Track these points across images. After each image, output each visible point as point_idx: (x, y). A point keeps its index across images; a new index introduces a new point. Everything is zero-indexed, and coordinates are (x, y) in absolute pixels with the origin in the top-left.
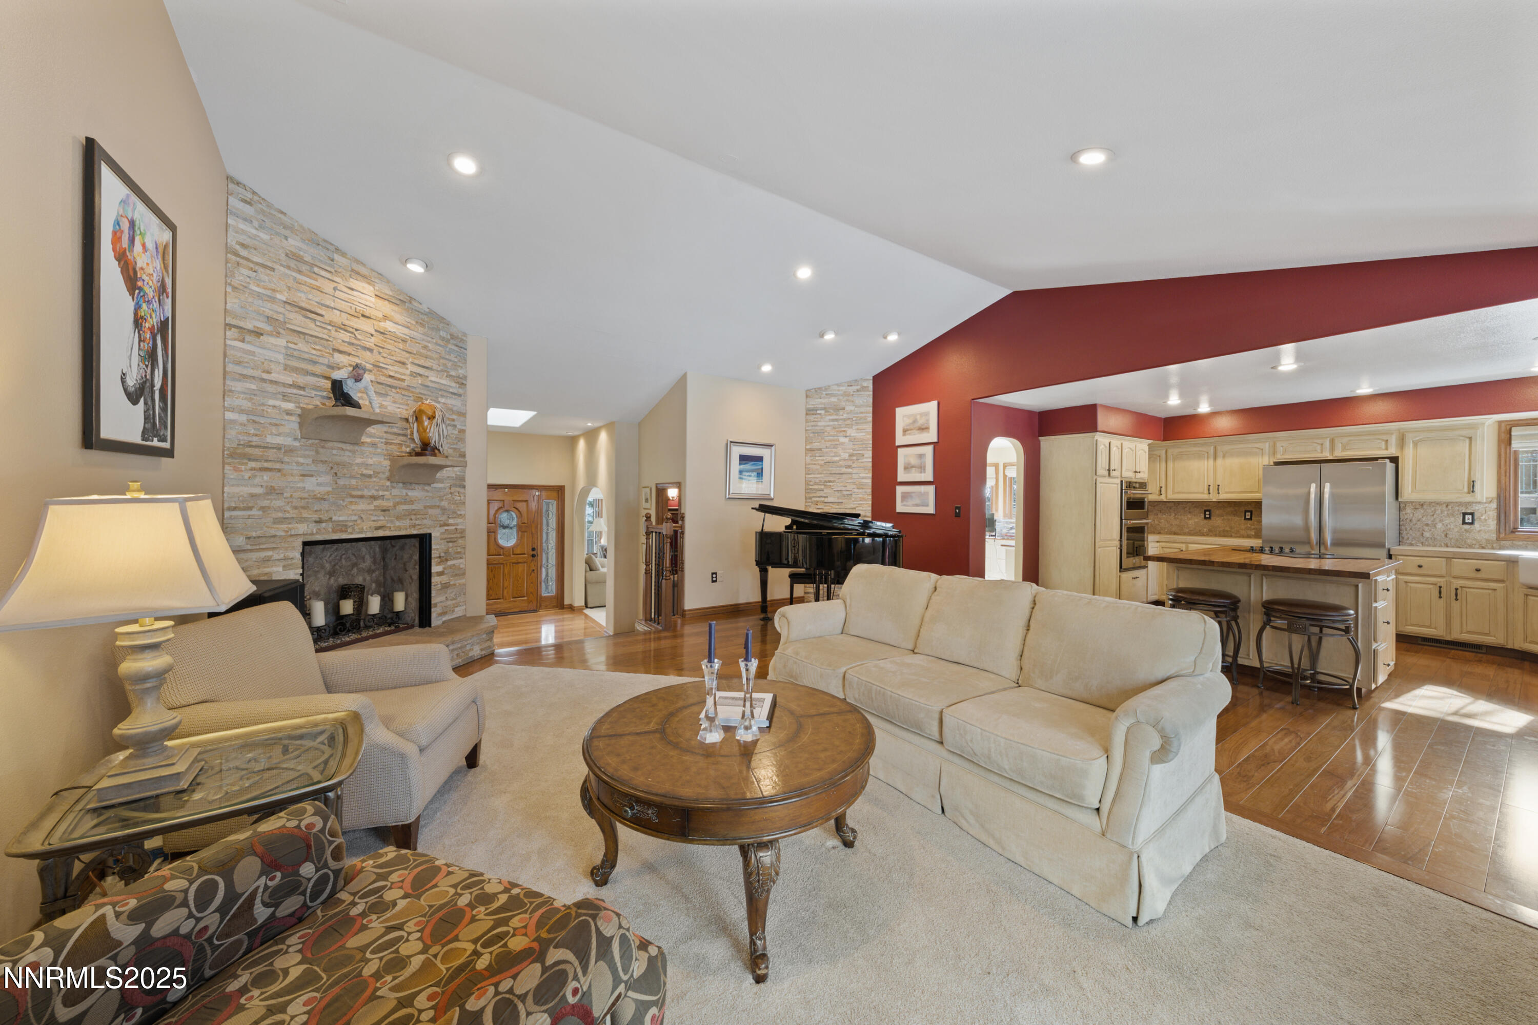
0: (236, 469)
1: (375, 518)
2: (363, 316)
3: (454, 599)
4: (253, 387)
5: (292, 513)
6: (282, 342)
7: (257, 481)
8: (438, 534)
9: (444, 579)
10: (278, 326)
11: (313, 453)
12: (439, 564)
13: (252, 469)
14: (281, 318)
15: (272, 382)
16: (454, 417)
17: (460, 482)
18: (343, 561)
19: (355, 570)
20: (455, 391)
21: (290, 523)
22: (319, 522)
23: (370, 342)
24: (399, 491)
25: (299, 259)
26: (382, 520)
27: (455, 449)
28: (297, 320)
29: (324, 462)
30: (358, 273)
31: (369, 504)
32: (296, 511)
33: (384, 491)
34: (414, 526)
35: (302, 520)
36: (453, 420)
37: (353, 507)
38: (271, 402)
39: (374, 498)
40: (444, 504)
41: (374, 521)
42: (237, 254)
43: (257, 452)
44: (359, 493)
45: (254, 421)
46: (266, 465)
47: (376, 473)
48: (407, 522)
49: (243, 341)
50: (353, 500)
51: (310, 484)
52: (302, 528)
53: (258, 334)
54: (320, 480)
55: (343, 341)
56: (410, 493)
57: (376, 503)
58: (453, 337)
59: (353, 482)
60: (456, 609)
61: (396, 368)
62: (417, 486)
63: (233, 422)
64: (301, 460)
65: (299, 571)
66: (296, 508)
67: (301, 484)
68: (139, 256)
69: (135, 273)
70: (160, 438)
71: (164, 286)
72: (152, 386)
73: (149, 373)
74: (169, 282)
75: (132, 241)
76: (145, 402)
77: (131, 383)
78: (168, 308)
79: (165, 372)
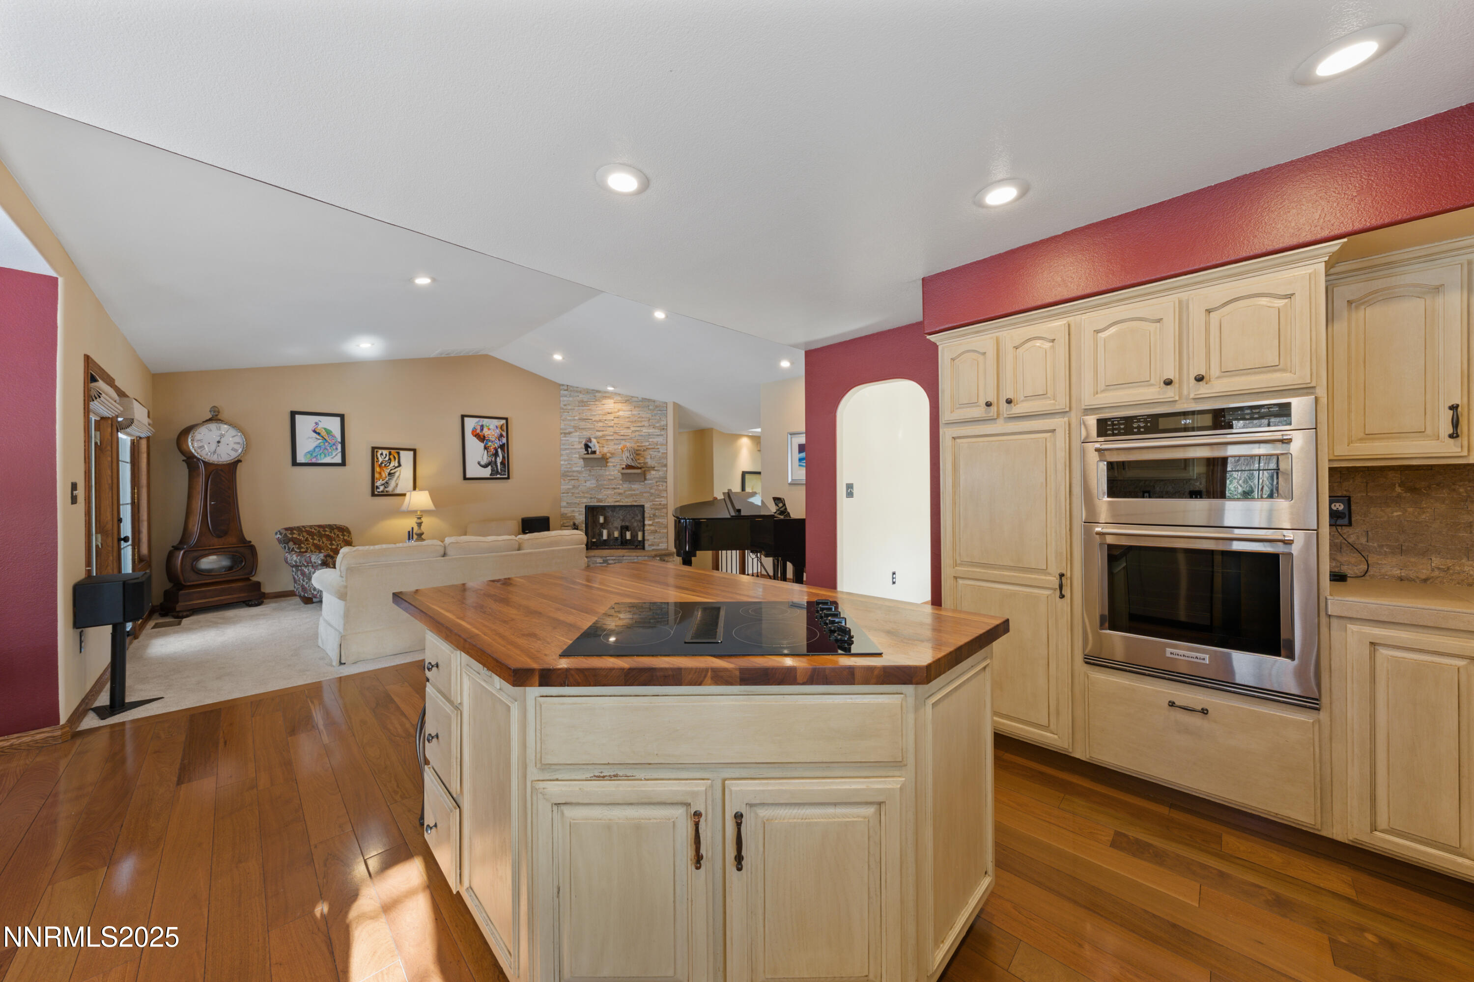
0: (564, 480)
1: (615, 498)
2: (608, 413)
3: (658, 539)
4: (568, 452)
5: (582, 495)
6: (578, 434)
7: (570, 483)
8: (649, 506)
9: (652, 528)
10: (577, 428)
11: (588, 472)
12: (650, 520)
13: (569, 480)
14: (577, 425)
15: (574, 449)
16: (659, 447)
17: (664, 479)
18: (628, 516)
19: (633, 520)
20: (659, 434)
21: (581, 499)
22: (591, 498)
23: (612, 423)
24: (626, 486)
25: (582, 401)
26: (618, 498)
27: (659, 463)
28: (582, 424)
29: (593, 475)
30: (606, 397)
31: (612, 491)
33: (619, 486)
34: (636, 501)
35: (585, 498)
36: (658, 449)
37: (605, 493)
38: (574, 456)
39: (614, 489)
40: (653, 491)
42: (563, 409)
43: (570, 474)
44: (607, 487)
45: (569, 463)
46: (573, 478)
47: (615, 478)
48: (631, 499)
49: (565, 437)
50: (605, 490)
51: (588, 484)
52: (585, 500)
53: (570, 433)
54: (592, 482)
55: (597, 427)
56: (633, 486)
57: (615, 491)
58: (657, 407)
59: (605, 482)
60: (660, 545)
61: (624, 431)
62: (635, 483)
63: (563, 464)
64: (584, 476)
65: (584, 516)
66: (583, 493)
67: (585, 484)
68: (486, 432)
69: (484, 437)
70: (501, 475)
71: (501, 436)
72: (496, 462)
73: (493, 459)
74: (504, 434)
75: (482, 430)
76: (492, 467)
77: (483, 463)
78: (504, 440)
79: (504, 457)
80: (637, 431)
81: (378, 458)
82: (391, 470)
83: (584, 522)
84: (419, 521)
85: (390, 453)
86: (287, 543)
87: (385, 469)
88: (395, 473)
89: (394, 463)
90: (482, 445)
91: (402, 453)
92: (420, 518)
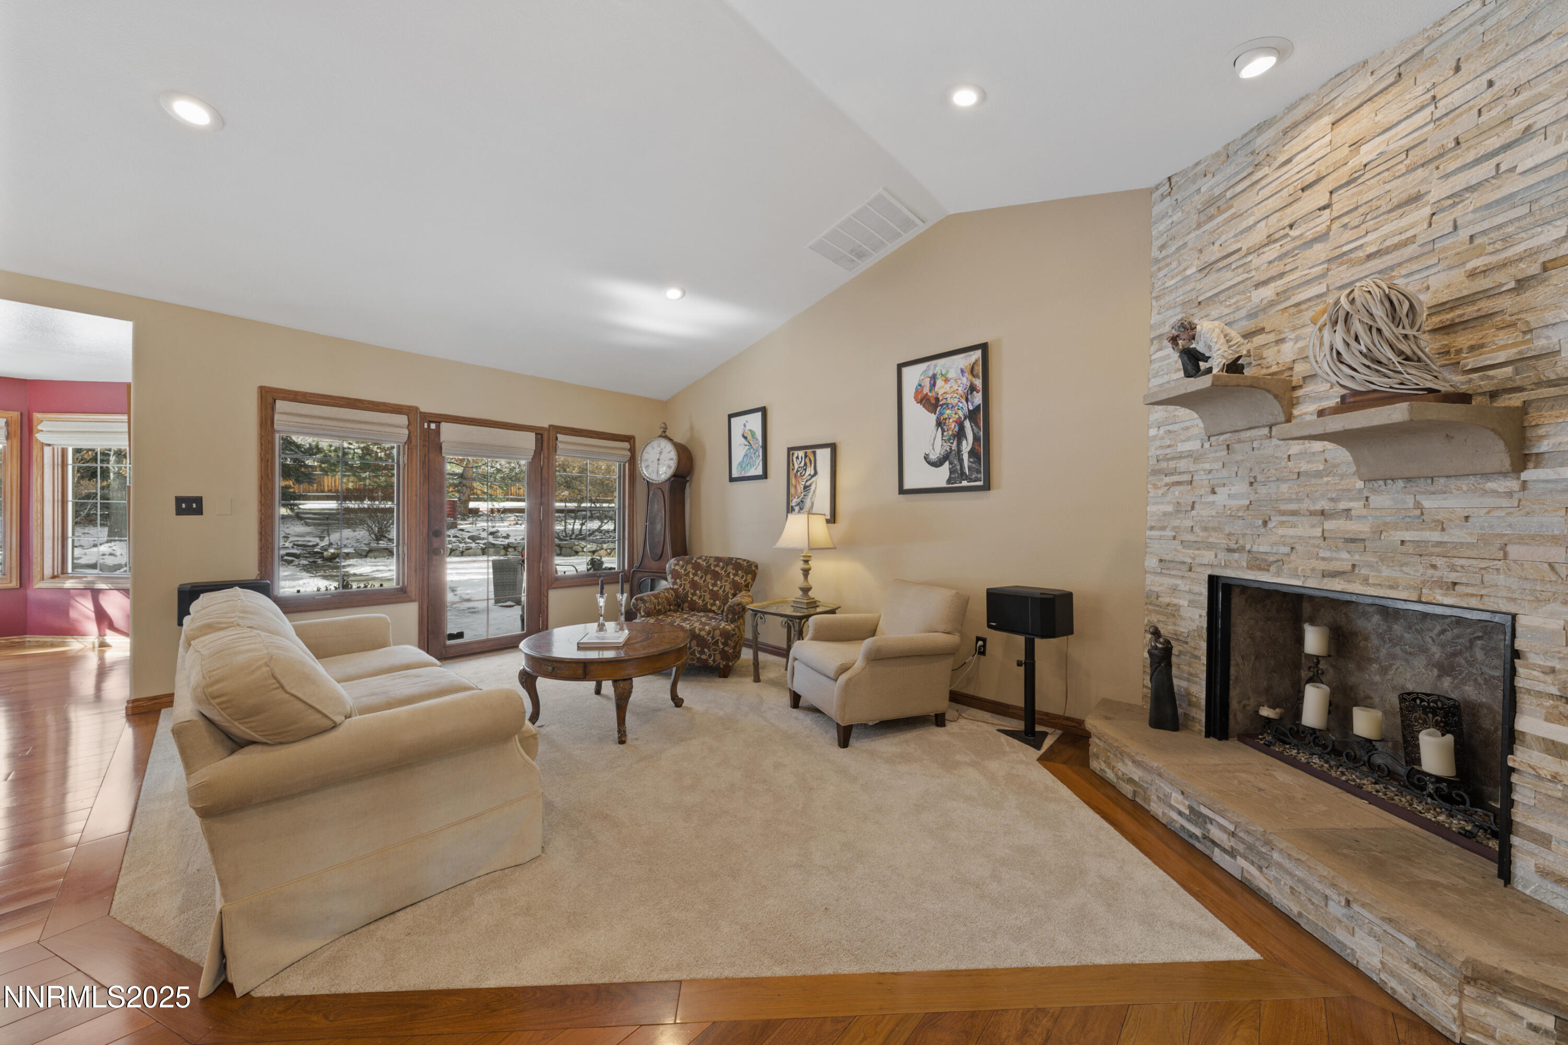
0: (1155, 487)
1: (1327, 554)
2: (1303, 190)
5: (1202, 537)
7: (1170, 496)
8: (1557, 624)
13: (1166, 485)
21: (1198, 549)
22: (1231, 550)
23: (1321, 224)
26: (1343, 560)
29: (1240, 464)
31: (1313, 526)
32: (1205, 534)
33: (1351, 500)
35: (1210, 546)
37: (1281, 531)
39: (1324, 514)
41: (1324, 559)
42: (1157, 262)
44: (1295, 506)
45: (1170, 432)
46: (1176, 478)
50: (1284, 518)
51: (1221, 497)
52: (1207, 556)
54: (1235, 489)
55: (1270, 262)
57: (1330, 525)
59: (1284, 487)
62: (1453, 483)
64: (1207, 466)
65: (1204, 613)
66: (1205, 529)
67: (1212, 498)
68: (941, 387)
69: (937, 399)
70: (971, 480)
71: (972, 388)
72: (959, 451)
73: (954, 446)
74: (978, 383)
75: (933, 385)
76: (951, 463)
77: (933, 457)
78: (978, 399)
79: (976, 439)
80: (1471, 189)
81: (793, 465)
82: (807, 481)
83: (1205, 635)
84: (806, 567)
85: (806, 456)
87: (800, 480)
88: (810, 486)
89: (810, 471)
90: (933, 418)
91: (819, 451)
92: (806, 562)
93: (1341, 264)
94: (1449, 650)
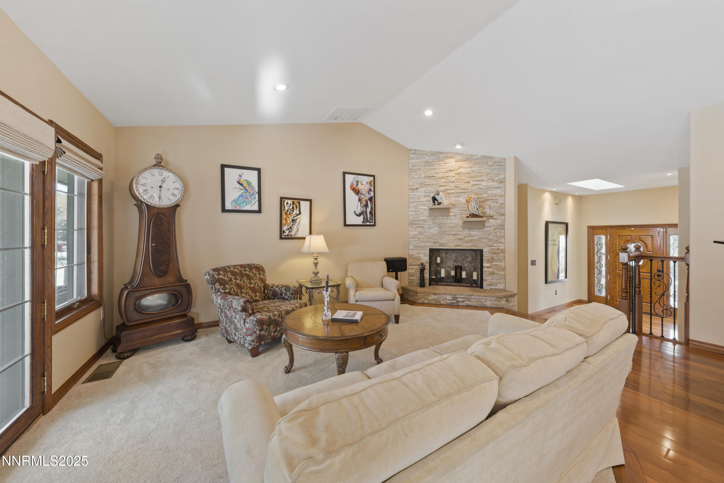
0: (412, 227)
1: (456, 242)
2: (450, 171)
3: (496, 280)
4: (415, 204)
5: (427, 240)
6: (423, 189)
7: (417, 230)
8: (487, 250)
9: (491, 270)
10: (423, 185)
11: (433, 221)
12: (488, 263)
13: (415, 227)
14: (423, 182)
15: (421, 201)
16: (497, 198)
17: (502, 227)
20: (497, 186)
21: (426, 243)
22: (435, 243)
23: (453, 179)
24: (466, 232)
25: (428, 162)
26: (459, 243)
27: (497, 213)
28: (427, 181)
29: (436, 223)
30: (448, 157)
31: (453, 237)
32: (428, 239)
33: (460, 232)
34: (474, 246)
35: (429, 242)
36: (497, 199)
37: (447, 238)
38: (420, 207)
39: (455, 235)
40: (491, 237)
41: (455, 243)
42: (412, 169)
43: (417, 222)
44: (449, 233)
45: (416, 214)
46: (419, 226)
47: (456, 226)
48: (470, 244)
49: (413, 192)
50: (447, 235)
51: (432, 231)
52: (429, 244)
53: (417, 189)
54: (435, 229)
55: (443, 182)
56: (472, 233)
57: (456, 237)
58: (495, 162)
59: (447, 229)
60: (498, 285)
61: (465, 185)
62: (475, 230)
63: (411, 215)
64: (429, 223)
65: (428, 257)
66: (427, 238)
67: (429, 231)
68: (360, 187)
69: (359, 191)
70: (370, 222)
71: (370, 190)
72: (366, 212)
73: (365, 209)
74: (372, 188)
75: (357, 185)
76: (363, 216)
77: (358, 212)
78: (372, 194)
79: (372, 208)
80: (477, 185)
81: (284, 207)
82: (294, 217)
83: (428, 263)
84: (316, 261)
85: (293, 203)
86: (214, 284)
87: (289, 216)
88: (296, 219)
89: (296, 211)
90: (357, 197)
91: (302, 203)
92: (316, 259)
93: (457, 188)
94: (456, 258)
